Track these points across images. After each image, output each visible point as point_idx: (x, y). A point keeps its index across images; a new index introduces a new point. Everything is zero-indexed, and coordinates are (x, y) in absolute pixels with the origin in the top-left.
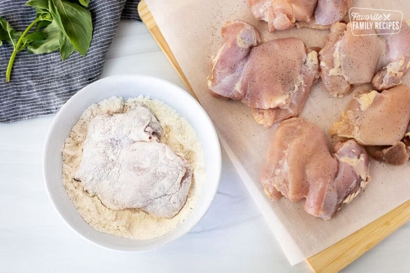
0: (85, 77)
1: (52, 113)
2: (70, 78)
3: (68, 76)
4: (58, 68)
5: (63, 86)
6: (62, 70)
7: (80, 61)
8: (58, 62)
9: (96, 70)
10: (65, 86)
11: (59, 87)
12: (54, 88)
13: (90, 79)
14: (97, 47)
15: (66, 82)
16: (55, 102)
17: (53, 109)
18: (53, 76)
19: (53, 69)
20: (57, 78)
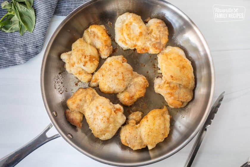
0: (34, 45)
1: (17, 65)
2: (26, 46)
3: (25, 45)
4: (19, 40)
5: (22, 50)
6: (22, 42)
7: (31, 37)
8: (19, 37)
9: (40, 42)
10: (23, 50)
11: (20, 51)
12: (17, 51)
13: (36, 47)
14: (39, 30)
15: (24, 48)
16: (18, 59)
17: (17, 63)
18: (16, 44)
19: (17, 41)
20: (19, 46)
